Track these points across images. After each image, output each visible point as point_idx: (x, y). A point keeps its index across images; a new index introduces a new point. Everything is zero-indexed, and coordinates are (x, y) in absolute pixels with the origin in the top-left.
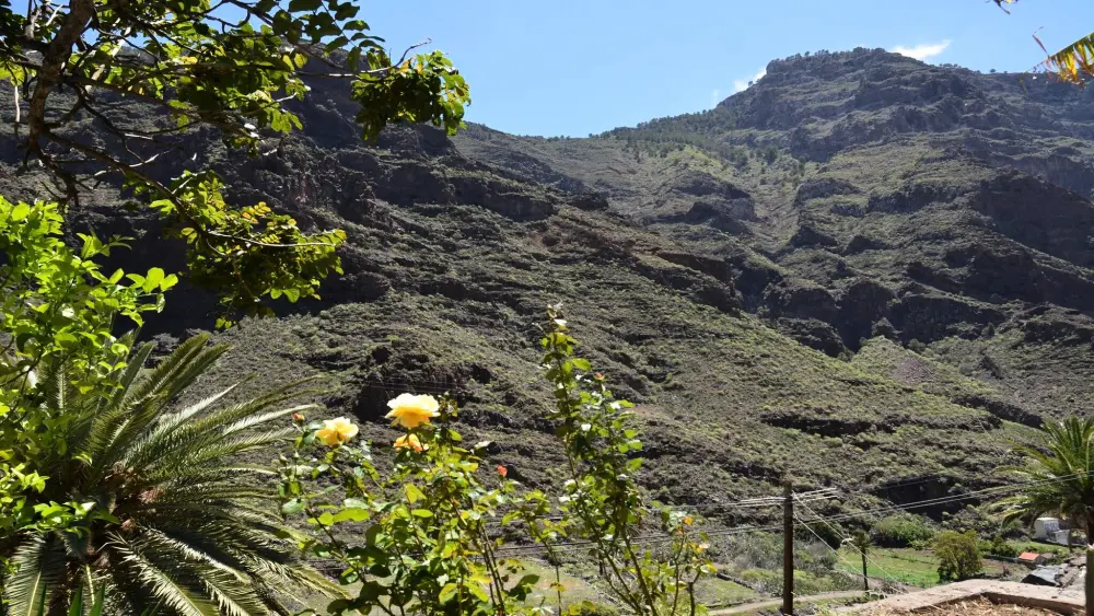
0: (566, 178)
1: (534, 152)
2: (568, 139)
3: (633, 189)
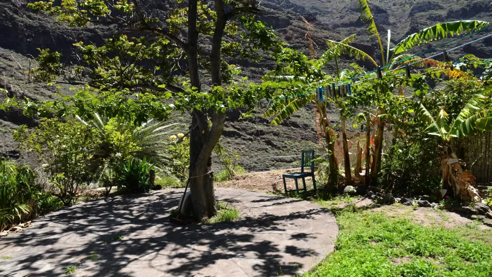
0: (296, 6)
3: (329, 10)
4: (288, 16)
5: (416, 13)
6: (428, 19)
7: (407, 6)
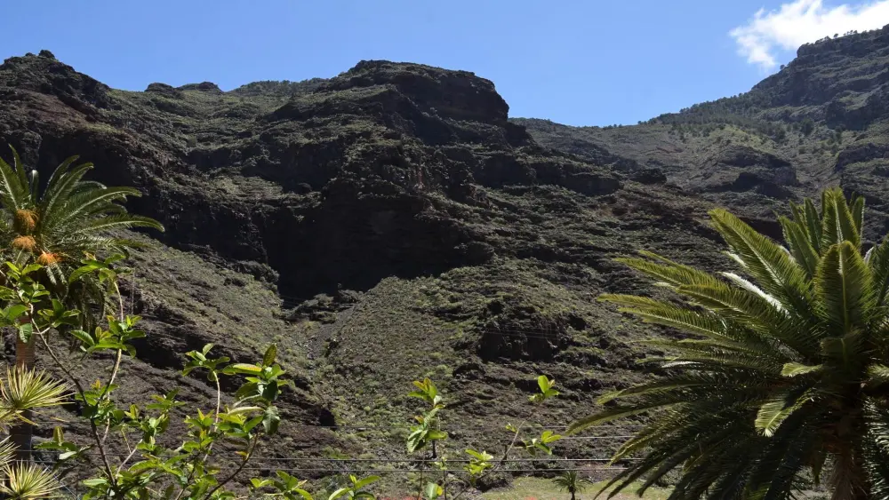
0: (622, 159)
1: (591, 139)
2: (620, 126)
3: (681, 164)
4: (614, 175)
5: (847, 163)
6: (874, 173)
7: (828, 153)
